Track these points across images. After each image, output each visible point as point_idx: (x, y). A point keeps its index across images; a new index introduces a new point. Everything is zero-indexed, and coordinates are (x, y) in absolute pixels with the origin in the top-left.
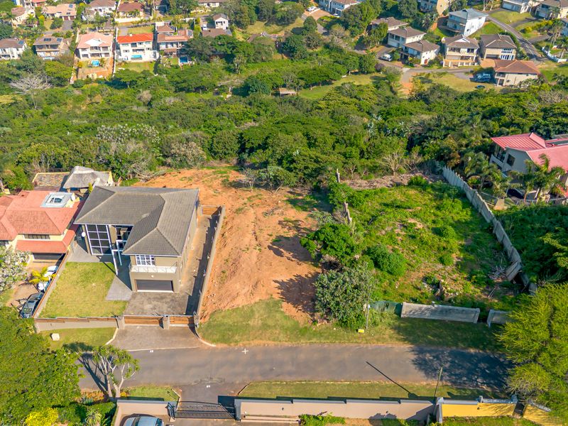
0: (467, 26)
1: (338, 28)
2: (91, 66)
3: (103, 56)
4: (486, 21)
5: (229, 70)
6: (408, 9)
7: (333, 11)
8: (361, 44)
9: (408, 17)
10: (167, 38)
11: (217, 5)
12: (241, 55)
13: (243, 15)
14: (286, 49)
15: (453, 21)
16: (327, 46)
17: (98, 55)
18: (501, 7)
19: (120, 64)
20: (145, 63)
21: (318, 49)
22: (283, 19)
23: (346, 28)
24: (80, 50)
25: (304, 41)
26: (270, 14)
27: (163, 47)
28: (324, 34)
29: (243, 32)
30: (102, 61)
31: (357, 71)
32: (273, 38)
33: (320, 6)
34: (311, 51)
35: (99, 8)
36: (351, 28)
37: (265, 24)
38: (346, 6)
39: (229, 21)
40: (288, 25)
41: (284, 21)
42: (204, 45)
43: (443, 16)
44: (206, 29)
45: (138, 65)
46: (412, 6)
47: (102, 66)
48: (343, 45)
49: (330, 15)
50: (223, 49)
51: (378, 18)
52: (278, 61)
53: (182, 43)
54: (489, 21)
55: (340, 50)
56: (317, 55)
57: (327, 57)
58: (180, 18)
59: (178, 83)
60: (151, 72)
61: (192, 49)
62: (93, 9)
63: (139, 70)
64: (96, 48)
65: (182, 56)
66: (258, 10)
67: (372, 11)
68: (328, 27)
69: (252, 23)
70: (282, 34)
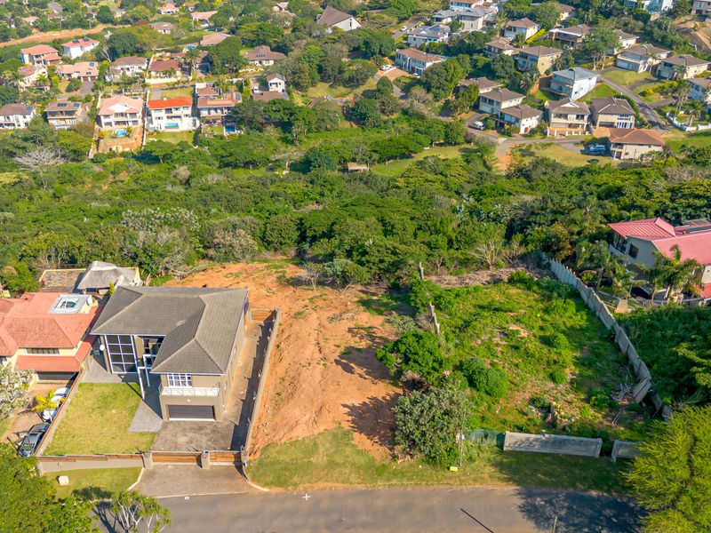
0: (575, 87)
1: (418, 91)
2: (115, 137)
3: (130, 124)
4: (597, 82)
5: (285, 140)
6: (503, 67)
7: (412, 71)
8: (447, 110)
9: (503, 78)
10: (209, 102)
11: (272, 62)
12: (301, 123)
13: (302, 75)
14: (356, 115)
15: (558, 82)
16: (405, 112)
17: (124, 123)
18: (615, 65)
19: (152, 134)
20: (182, 132)
21: (395, 116)
22: (351, 79)
23: (429, 90)
24: (102, 117)
25: (377, 106)
26: (336, 73)
27: (204, 113)
28: (402, 97)
29: (303, 96)
30: (129, 130)
31: (442, 141)
32: (340, 102)
33: (396, 64)
34: (386, 118)
35: (127, 66)
36: (434, 90)
37: (330, 86)
38: (429, 64)
39: (286, 83)
40: (357, 87)
41: (352, 82)
42: (255, 111)
43: (545, 76)
44: (258, 92)
45: (174, 135)
46: (508, 64)
47: (128, 136)
48: (424, 110)
49: (408, 75)
50: (278, 116)
51: (467, 78)
52: (346, 130)
53: (228, 109)
54: (601, 82)
55: (421, 117)
56: (393, 123)
57: (405, 125)
58: (226, 79)
59: (223, 157)
60: (190, 143)
61: (240, 116)
62: (119, 68)
63: (174, 142)
64: (122, 114)
65: (228, 124)
66: (320, 70)
67: (460, 70)
68: (407, 89)
69: (313, 84)
70: (350, 97)
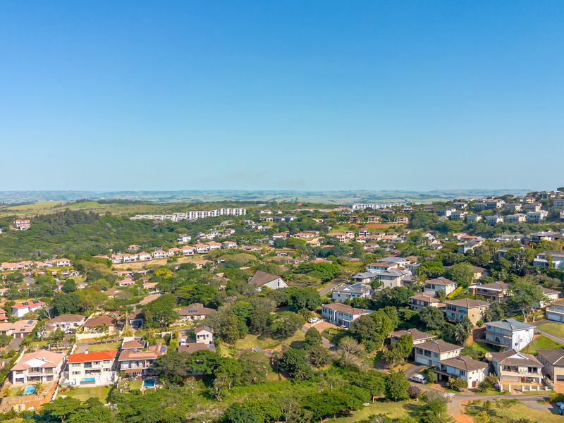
0: (514, 339)
1: (348, 342)
2: (20, 394)
3: (45, 379)
4: (535, 334)
5: (207, 395)
6: (433, 319)
7: (340, 323)
8: (381, 361)
9: (434, 329)
10: (132, 355)
11: (203, 317)
12: (225, 375)
13: (230, 327)
14: (285, 367)
15: (493, 333)
16: (337, 364)
17: (38, 378)
18: (546, 318)
19: (64, 390)
20: (98, 388)
21: (326, 368)
22: (279, 331)
23: (359, 342)
24: (14, 373)
25: (307, 356)
26: (264, 325)
27: (125, 367)
28: (331, 349)
29: (230, 348)
30: (37, 386)
31: (383, 396)
32: (267, 353)
33: (323, 318)
34: (316, 370)
35: (62, 323)
36: (364, 341)
37: (258, 338)
38: (356, 317)
39: (214, 335)
40: (285, 338)
41: (280, 334)
42: (177, 362)
43: (477, 328)
44: (184, 344)
45: (88, 391)
46: (437, 315)
47: (36, 394)
48: (358, 363)
49: (336, 327)
50: (202, 368)
51: (396, 330)
52: (274, 383)
53: (151, 361)
54: (539, 333)
55: (356, 369)
56: (325, 375)
57: (340, 377)
58: (155, 333)
59: (130, 416)
60: (102, 400)
61: (160, 368)
62: (55, 325)
63: (83, 398)
64: (37, 369)
65: (148, 378)
66: (249, 322)
67: (389, 321)
68: (336, 340)
69: (241, 336)
70: (279, 349)
